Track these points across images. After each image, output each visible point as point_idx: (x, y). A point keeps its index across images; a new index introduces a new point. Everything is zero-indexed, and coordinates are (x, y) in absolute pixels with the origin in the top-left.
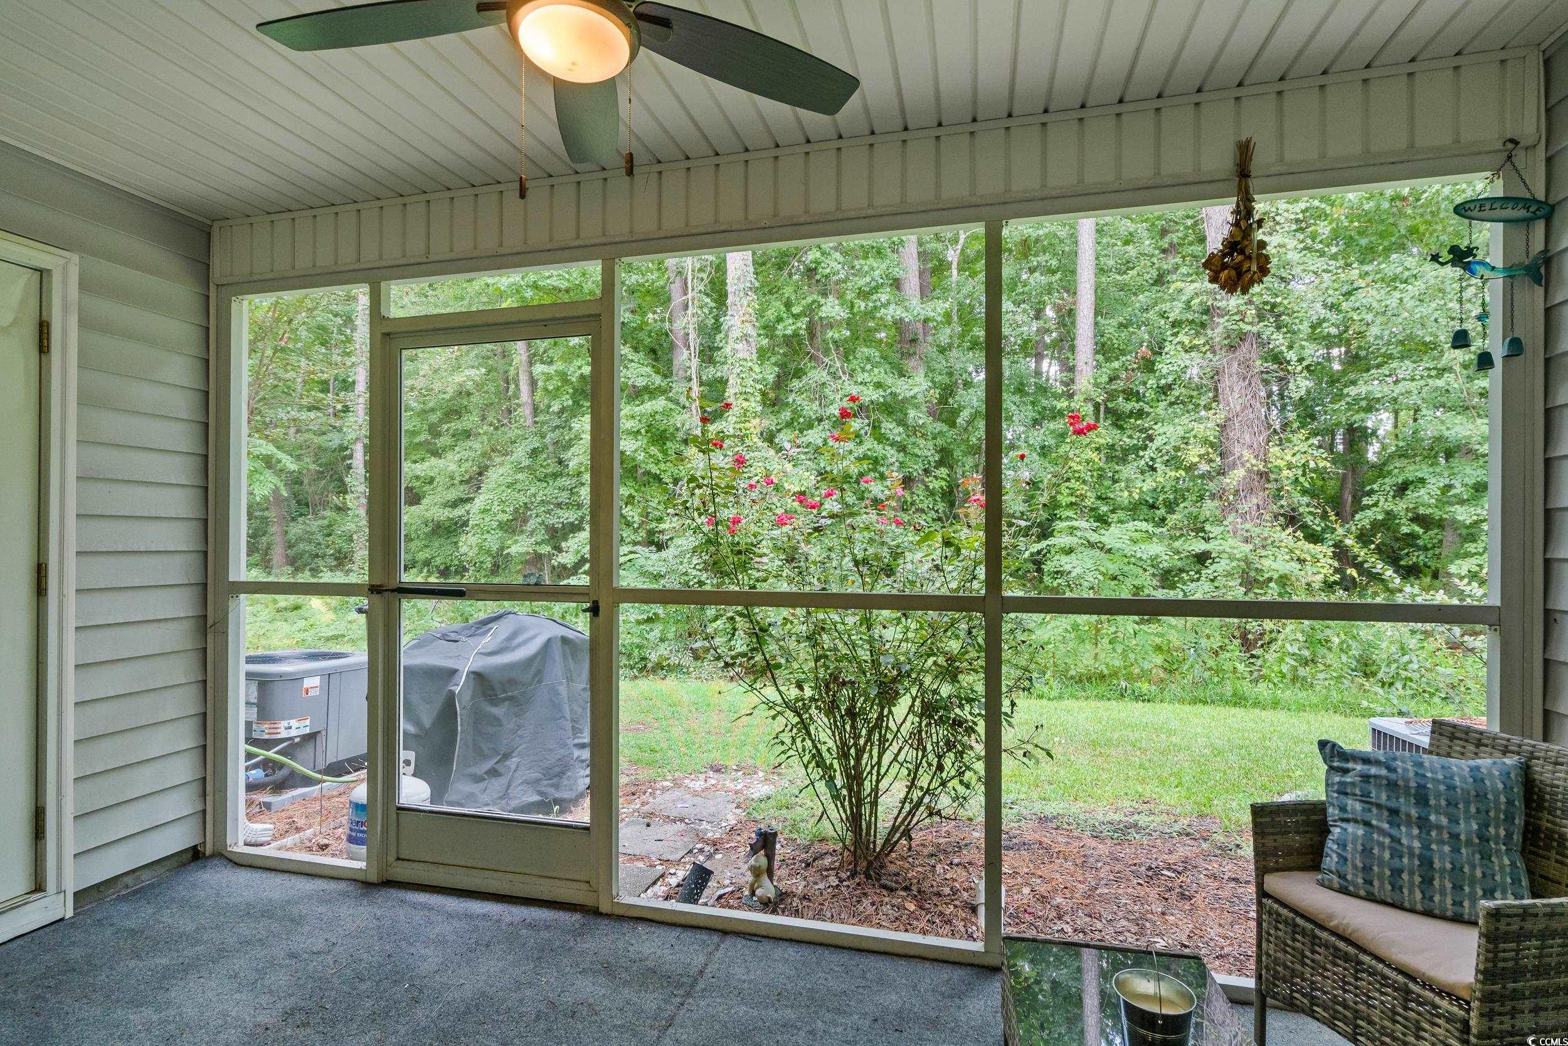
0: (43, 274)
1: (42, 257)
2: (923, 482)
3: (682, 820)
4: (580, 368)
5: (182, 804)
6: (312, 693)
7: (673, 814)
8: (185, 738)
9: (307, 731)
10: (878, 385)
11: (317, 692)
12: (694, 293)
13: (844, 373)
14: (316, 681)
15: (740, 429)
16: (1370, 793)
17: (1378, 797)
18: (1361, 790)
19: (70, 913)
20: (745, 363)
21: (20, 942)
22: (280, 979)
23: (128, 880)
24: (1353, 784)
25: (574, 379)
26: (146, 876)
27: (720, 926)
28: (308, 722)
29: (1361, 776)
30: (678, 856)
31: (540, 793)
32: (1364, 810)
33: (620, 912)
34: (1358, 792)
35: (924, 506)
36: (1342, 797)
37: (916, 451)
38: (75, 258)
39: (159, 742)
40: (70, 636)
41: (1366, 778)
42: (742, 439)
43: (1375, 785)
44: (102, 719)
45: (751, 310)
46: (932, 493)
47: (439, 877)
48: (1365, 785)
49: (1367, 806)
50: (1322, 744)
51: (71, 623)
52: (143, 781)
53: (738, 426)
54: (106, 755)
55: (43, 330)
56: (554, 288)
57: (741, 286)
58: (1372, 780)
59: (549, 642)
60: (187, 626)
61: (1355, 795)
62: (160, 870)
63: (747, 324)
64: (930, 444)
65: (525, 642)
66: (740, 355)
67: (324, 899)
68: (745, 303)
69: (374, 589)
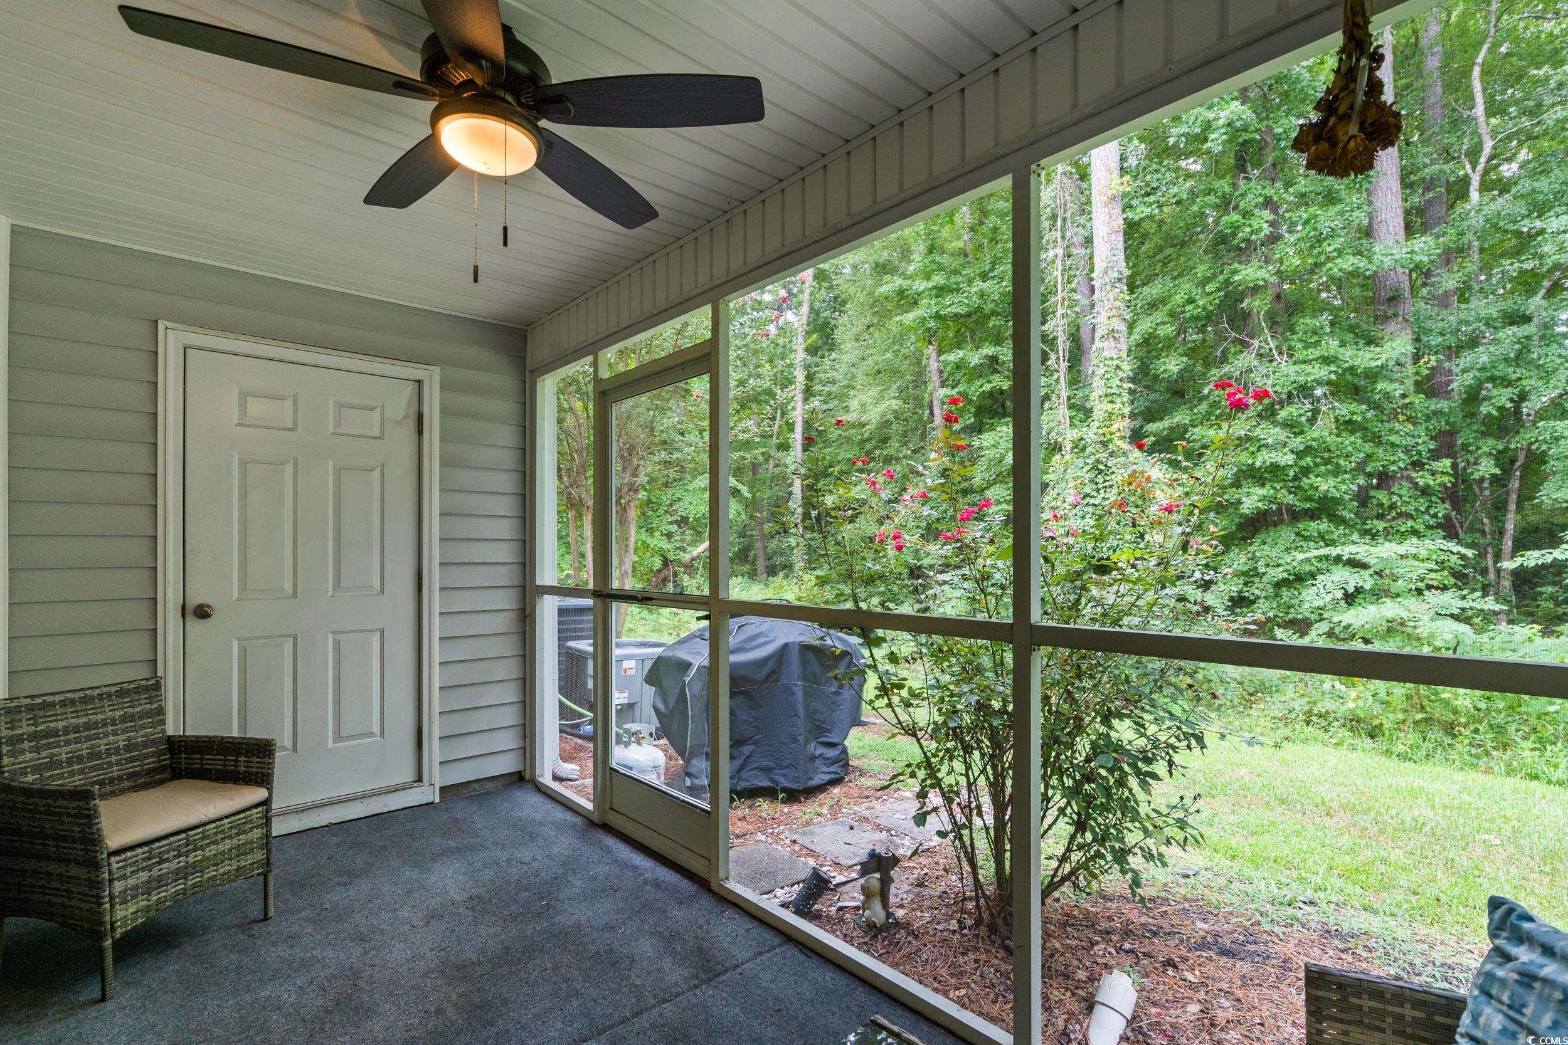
0: (420, 382)
1: (417, 372)
2: (1410, 479)
3: (888, 831)
4: (981, 386)
5: (508, 740)
6: (629, 673)
7: (885, 822)
8: (510, 694)
9: (626, 701)
10: (1326, 360)
11: (633, 672)
12: (1065, 294)
13: (1280, 353)
14: (632, 664)
15: (1104, 434)
16: (1524, 1006)
17: (1536, 1017)
18: (1511, 998)
19: (437, 800)
20: (1110, 363)
21: (406, 811)
22: (488, 874)
23: (475, 785)
24: (1503, 982)
25: (975, 398)
26: (488, 785)
27: (788, 932)
28: (626, 695)
29: (1521, 974)
30: (851, 863)
31: (772, 780)
32: (1504, 1031)
33: (722, 893)
34: (1505, 998)
35: (1410, 509)
36: (1483, 998)
37: (1394, 439)
38: (437, 369)
39: (492, 696)
40: (436, 618)
41: (1528, 978)
42: (1105, 444)
43: (1540, 995)
44: (458, 674)
45: (1118, 303)
46: (1425, 491)
47: (629, 828)
48: (1521, 990)
49: (1513, 1027)
50: (1495, 904)
51: (437, 609)
52: (482, 721)
53: (1100, 431)
54: (461, 700)
55: (420, 417)
56: (956, 315)
57: (1107, 279)
58: (1537, 985)
59: (786, 646)
60: (513, 615)
61: (1501, 1002)
62: (496, 784)
63: (1114, 320)
64: (1421, 430)
65: (760, 646)
66: (1106, 354)
67: (560, 827)
68: (1112, 298)
69: (596, 594)
